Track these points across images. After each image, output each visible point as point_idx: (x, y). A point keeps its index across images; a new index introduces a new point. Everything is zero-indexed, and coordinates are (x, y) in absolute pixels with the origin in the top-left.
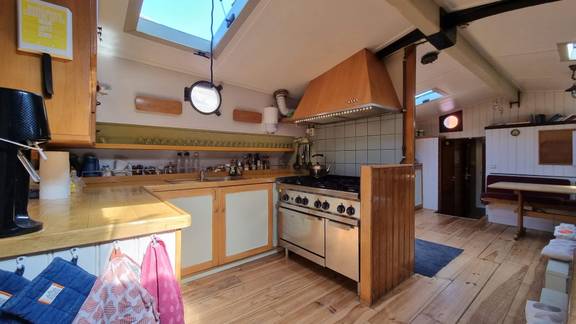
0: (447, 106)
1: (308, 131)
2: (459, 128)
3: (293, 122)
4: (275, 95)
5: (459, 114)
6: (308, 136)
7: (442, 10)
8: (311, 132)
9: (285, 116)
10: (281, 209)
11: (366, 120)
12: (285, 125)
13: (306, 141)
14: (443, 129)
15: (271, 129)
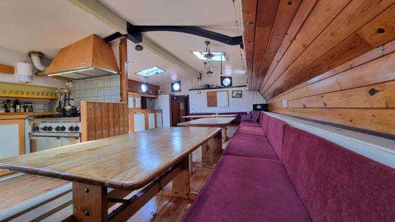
0: (174, 78)
1: (67, 84)
2: (180, 90)
3: (45, 76)
4: (30, 54)
5: (179, 82)
6: (67, 87)
7: (128, 23)
8: (70, 85)
9: (40, 71)
10: (33, 138)
11: (103, 78)
12: (42, 78)
13: (66, 91)
14: (173, 91)
15: (25, 79)
